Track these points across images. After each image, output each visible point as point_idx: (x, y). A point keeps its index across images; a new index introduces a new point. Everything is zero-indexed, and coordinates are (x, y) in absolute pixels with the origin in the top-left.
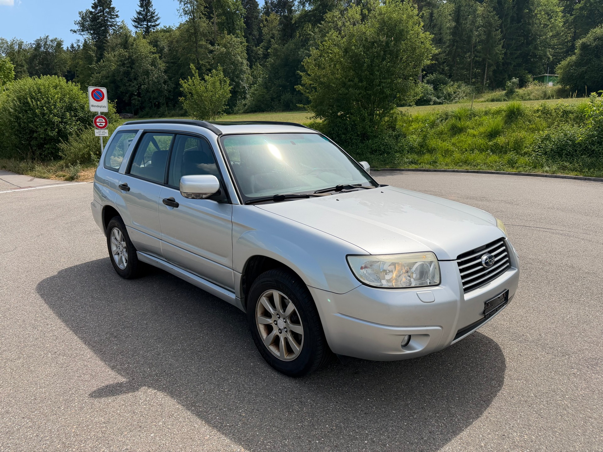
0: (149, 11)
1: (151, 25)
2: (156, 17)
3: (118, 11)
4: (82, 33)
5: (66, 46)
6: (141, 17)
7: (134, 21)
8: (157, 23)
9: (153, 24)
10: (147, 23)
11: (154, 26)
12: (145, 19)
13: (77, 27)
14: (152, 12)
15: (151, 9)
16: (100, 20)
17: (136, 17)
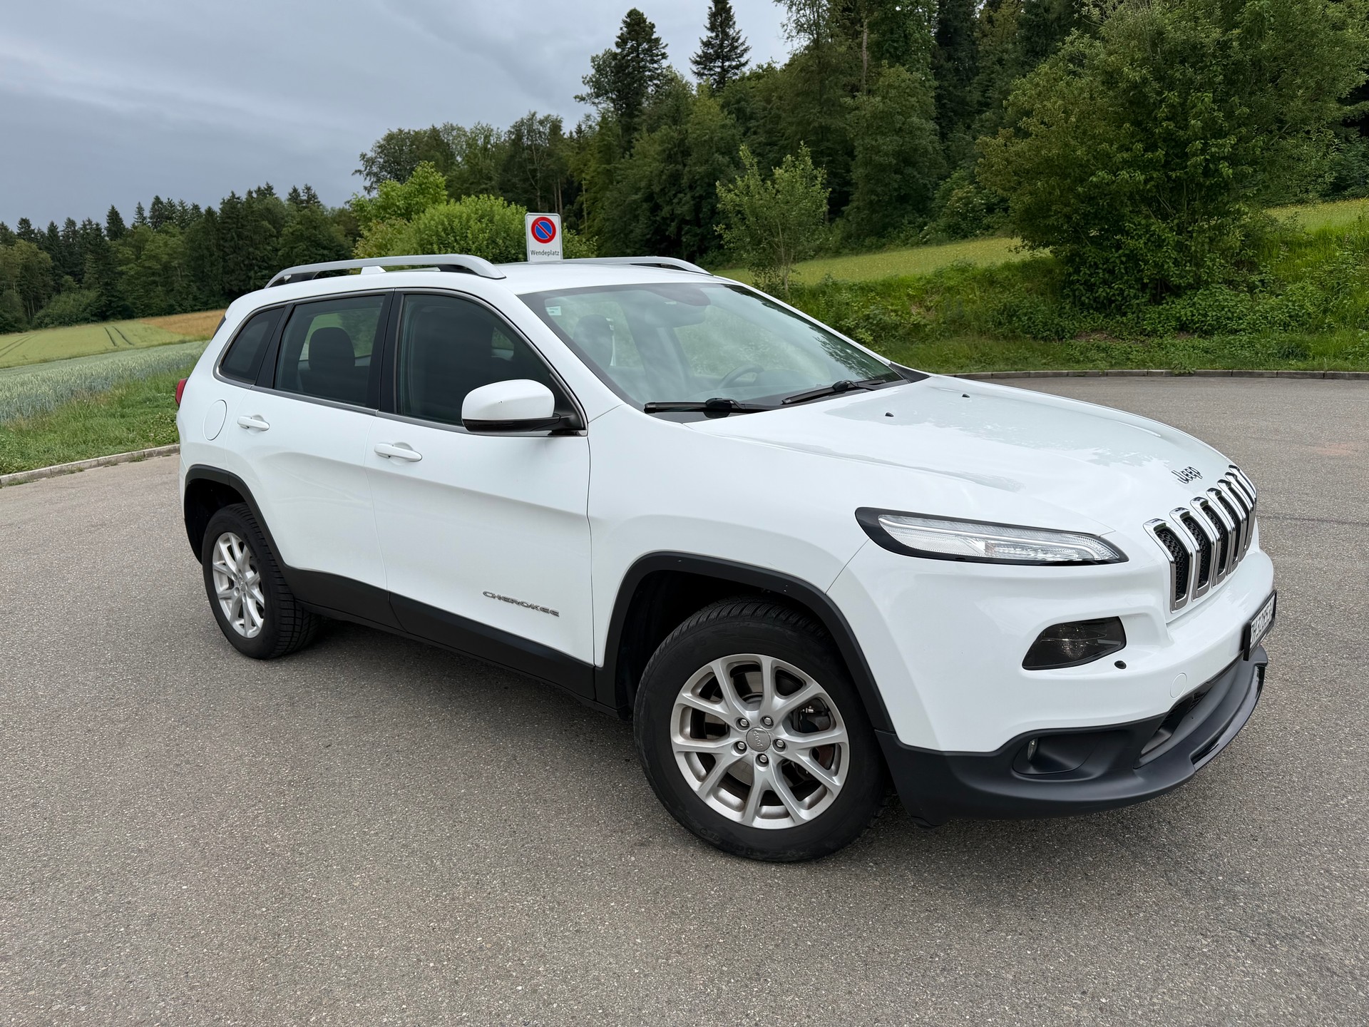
0: (726, 35)
1: (729, 66)
2: (742, 48)
3: (667, 45)
4: (596, 101)
5: (568, 128)
6: (711, 51)
7: (696, 63)
8: (743, 60)
9: (734, 63)
10: (723, 63)
11: (737, 67)
12: (718, 56)
13: (587, 90)
14: (733, 38)
15: (731, 32)
16: (630, 69)
17: (700, 53)
